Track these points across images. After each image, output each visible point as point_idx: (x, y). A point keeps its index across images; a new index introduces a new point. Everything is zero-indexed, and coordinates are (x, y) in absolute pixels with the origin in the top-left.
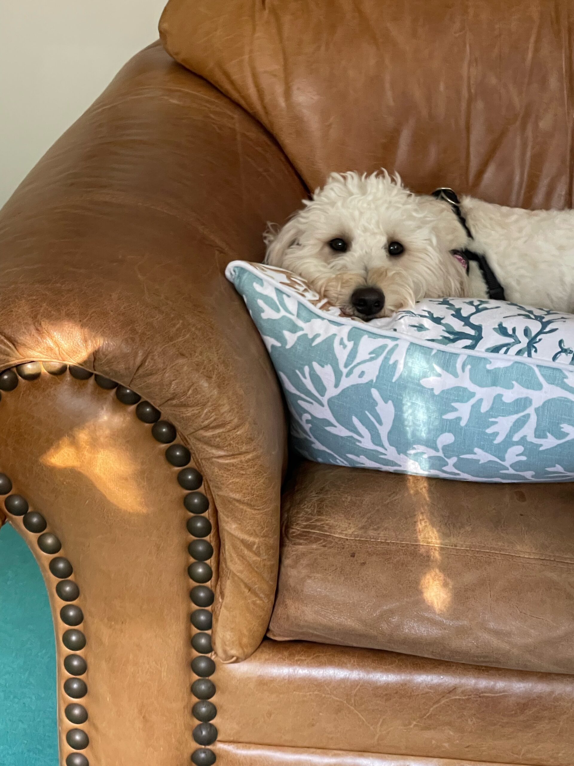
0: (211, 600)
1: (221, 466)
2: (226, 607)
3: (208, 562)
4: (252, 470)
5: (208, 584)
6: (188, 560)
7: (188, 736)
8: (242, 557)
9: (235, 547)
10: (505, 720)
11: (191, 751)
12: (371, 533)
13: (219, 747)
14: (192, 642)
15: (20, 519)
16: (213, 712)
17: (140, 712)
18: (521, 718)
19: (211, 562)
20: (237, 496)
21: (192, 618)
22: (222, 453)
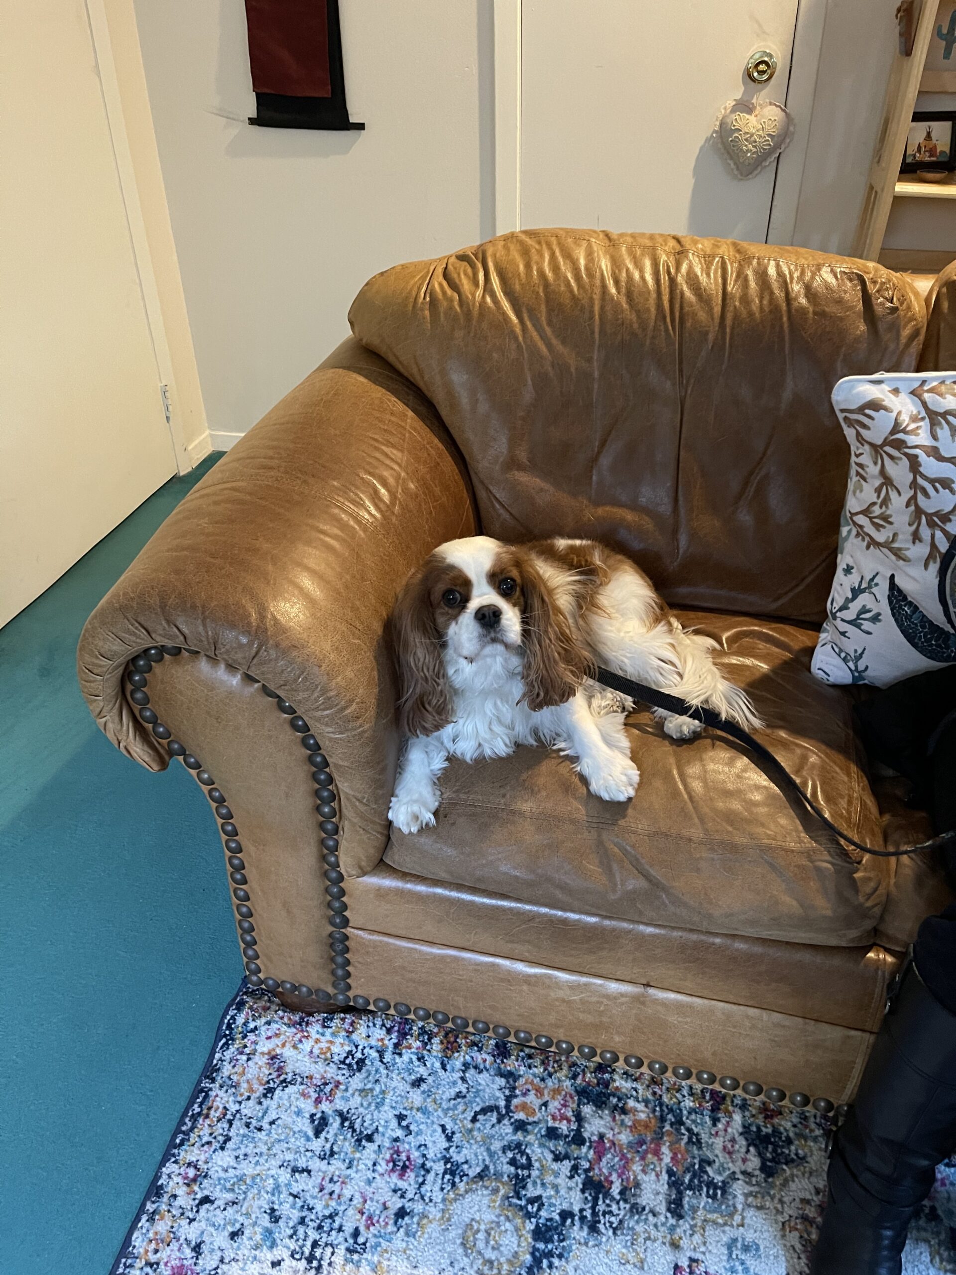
0: (336, 831)
1: (330, 739)
2: (346, 840)
3: (332, 804)
4: (358, 743)
5: (334, 820)
6: (315, 802)
7: (325, 922)
8: (354, 807)
9: (348, 799)
10: (574, 946)
11: (329, 932)
12: (463, 796)
13: (349, 931)
14: (324, 858)
15: (181, 758)
16: (345, 907)
17: (284, 906)
18: (586, 946)
19: (335, 804)
20: (346, 764)
21: (322, 842)
22: (330, 730)
